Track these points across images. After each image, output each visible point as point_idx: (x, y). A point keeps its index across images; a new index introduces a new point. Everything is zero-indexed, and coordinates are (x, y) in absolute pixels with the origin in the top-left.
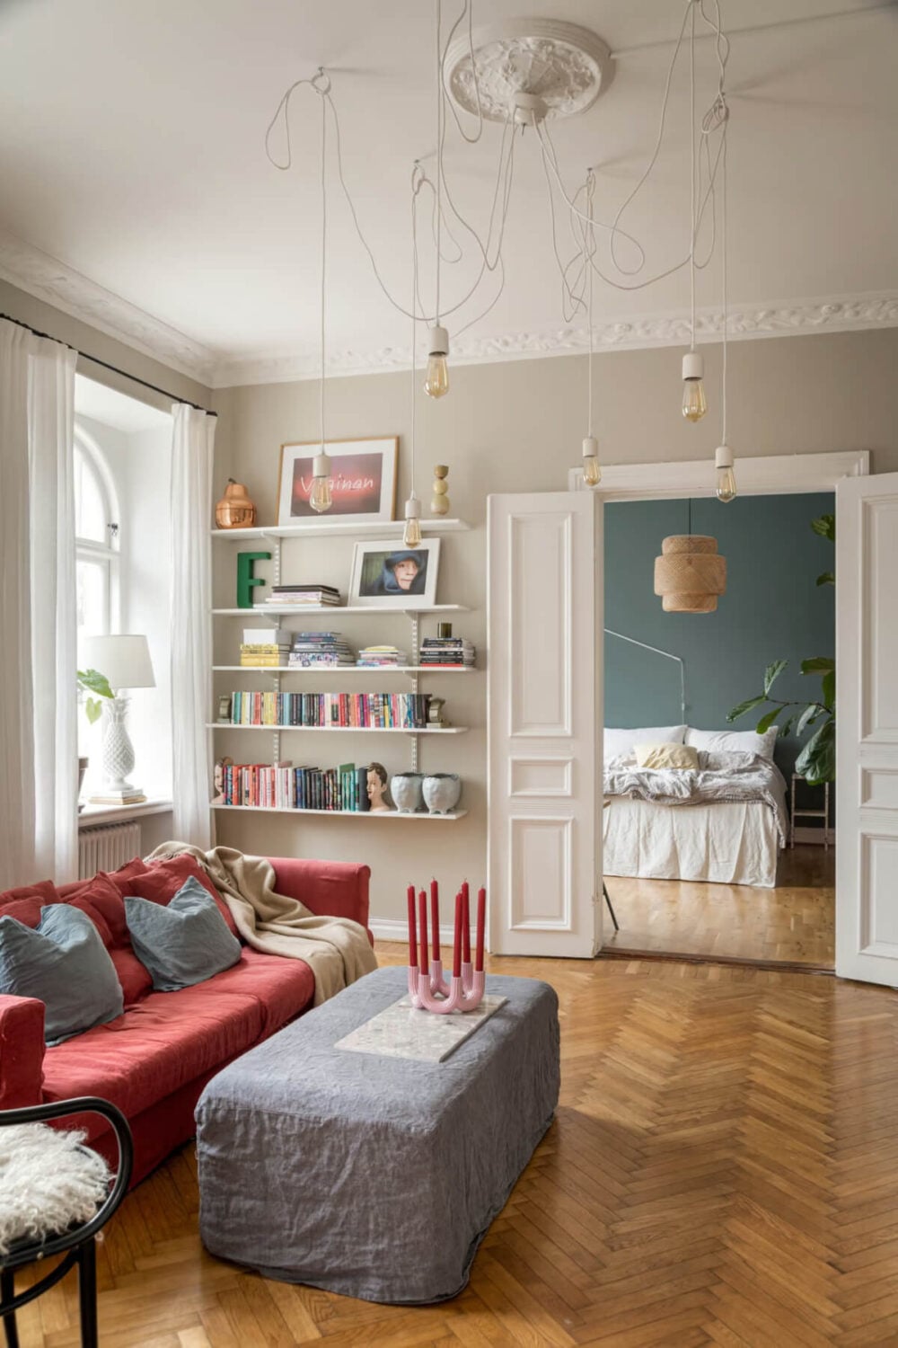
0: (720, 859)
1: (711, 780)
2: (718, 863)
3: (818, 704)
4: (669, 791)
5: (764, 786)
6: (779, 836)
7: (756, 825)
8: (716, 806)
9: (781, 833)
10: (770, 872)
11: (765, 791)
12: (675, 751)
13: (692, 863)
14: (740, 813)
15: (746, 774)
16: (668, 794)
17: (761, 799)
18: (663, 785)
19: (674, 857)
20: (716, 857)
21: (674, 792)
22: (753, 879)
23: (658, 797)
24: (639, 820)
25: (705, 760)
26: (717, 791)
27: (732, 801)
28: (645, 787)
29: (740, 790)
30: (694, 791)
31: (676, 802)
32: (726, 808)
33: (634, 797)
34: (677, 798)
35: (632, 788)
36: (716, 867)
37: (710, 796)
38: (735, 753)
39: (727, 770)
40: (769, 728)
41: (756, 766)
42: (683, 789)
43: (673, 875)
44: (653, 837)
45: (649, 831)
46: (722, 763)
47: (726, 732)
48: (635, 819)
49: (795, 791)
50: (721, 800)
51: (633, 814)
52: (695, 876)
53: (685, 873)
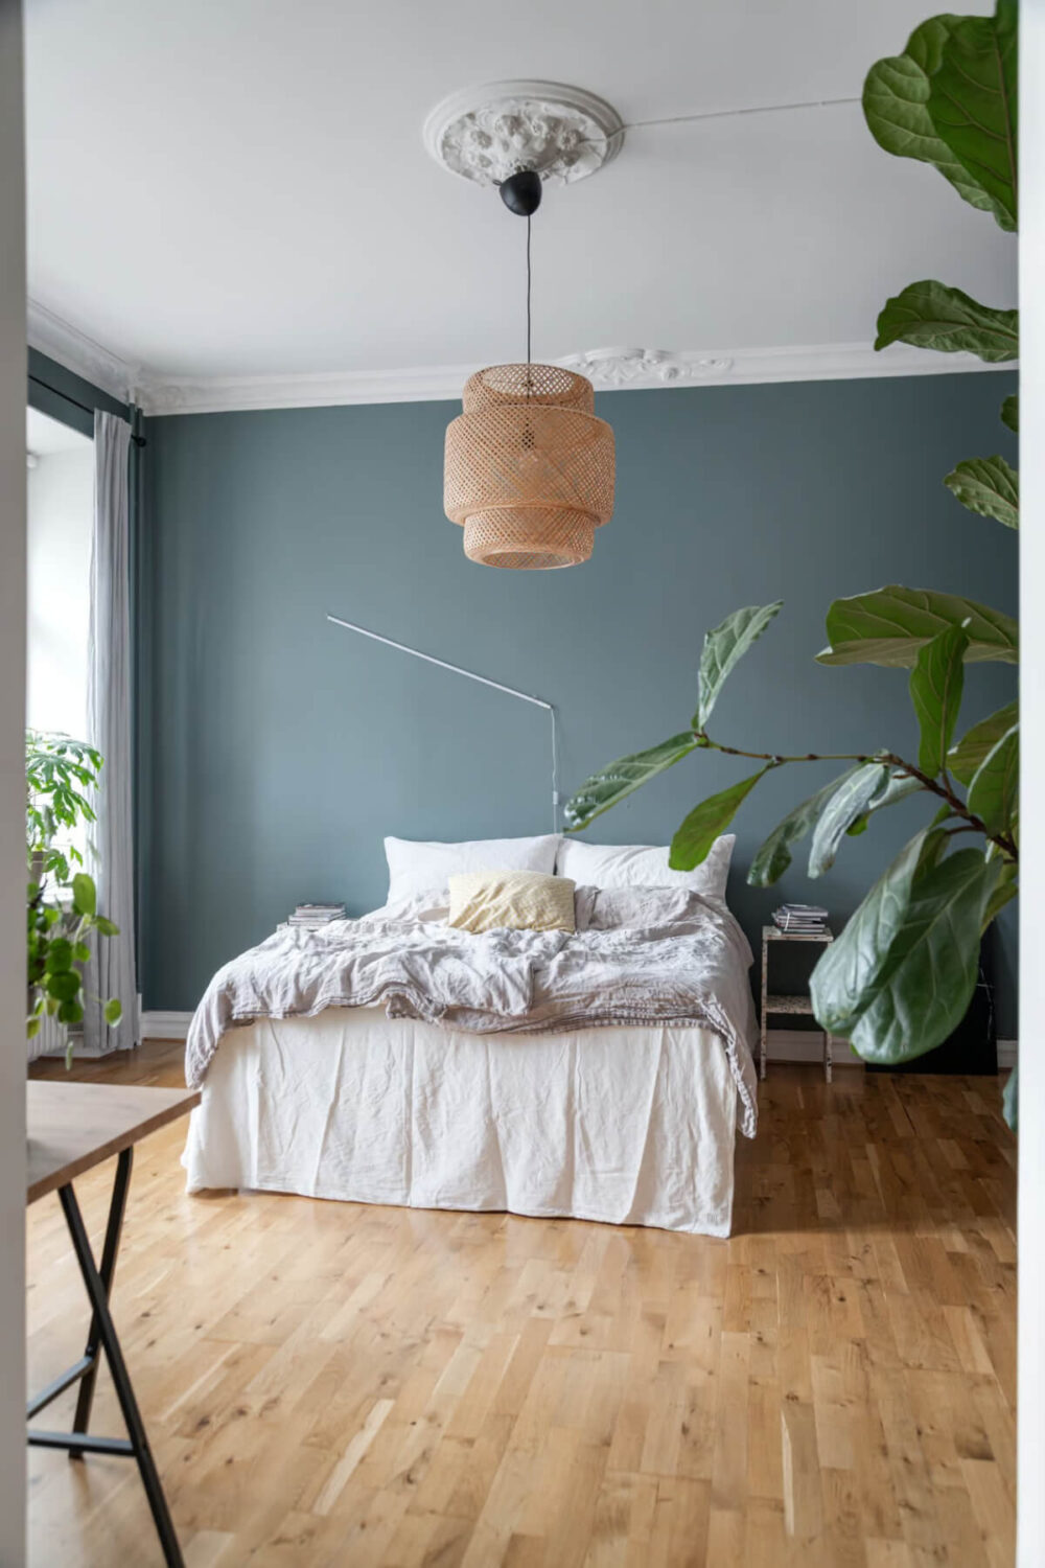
0: (600, 1165)
1: (582, 968)
2: (593, 1173)
3: (892, 761)
4: (477, 998)
5: (704, 982)
6: (740, 1107)
7: (686, 1080)
8: (591, 1033)
9: (747, 1102)
10: (718, 1198)
11: (706, 996)
12: (527, 887)
13: (534, 1173)
14: (647, 1050)
15: (668, 943)
16: (476, 1005)
17: (698, 1015)
18: (465, 982)
19: (492, 1158)
20: (590, 1158)
21: (490, 1002)
22: (679, 1214)
23: (451, 1014)
24: (410, 1069)
25: (589, 905)
26: (593, 996)
27: (629, 1021)
28: (421, 987)
29: (647, 995)
30: (537, 996)
31: (495, 1025)
32: (615, 1037)
33: (394, 1014)
34: (497, 1014)
35: (390, 992)
36: (590, 1184)
37: (575, 1010)
38: (649, 890)
39: (629, 932)
40: (718, 839)
41: (690, 921)
42: (512, 993)
43: (485, 1202)
44: (442, 1108)
45: (435, 1093)
46: (623, 913)
47: (635, 848)
48: (401, 1065)
49: (769, 965)
50: (602, 1020)
51: (395, 1050)
52: (542, 1205)
53: (519, 1199)
